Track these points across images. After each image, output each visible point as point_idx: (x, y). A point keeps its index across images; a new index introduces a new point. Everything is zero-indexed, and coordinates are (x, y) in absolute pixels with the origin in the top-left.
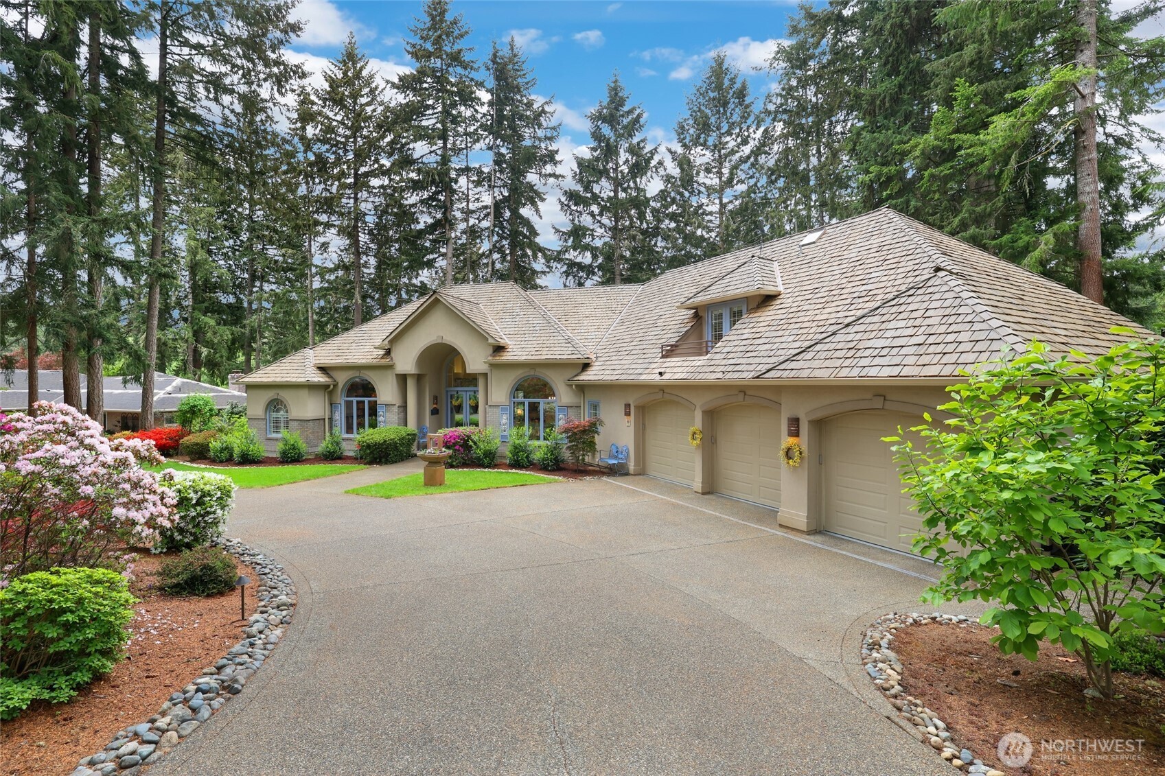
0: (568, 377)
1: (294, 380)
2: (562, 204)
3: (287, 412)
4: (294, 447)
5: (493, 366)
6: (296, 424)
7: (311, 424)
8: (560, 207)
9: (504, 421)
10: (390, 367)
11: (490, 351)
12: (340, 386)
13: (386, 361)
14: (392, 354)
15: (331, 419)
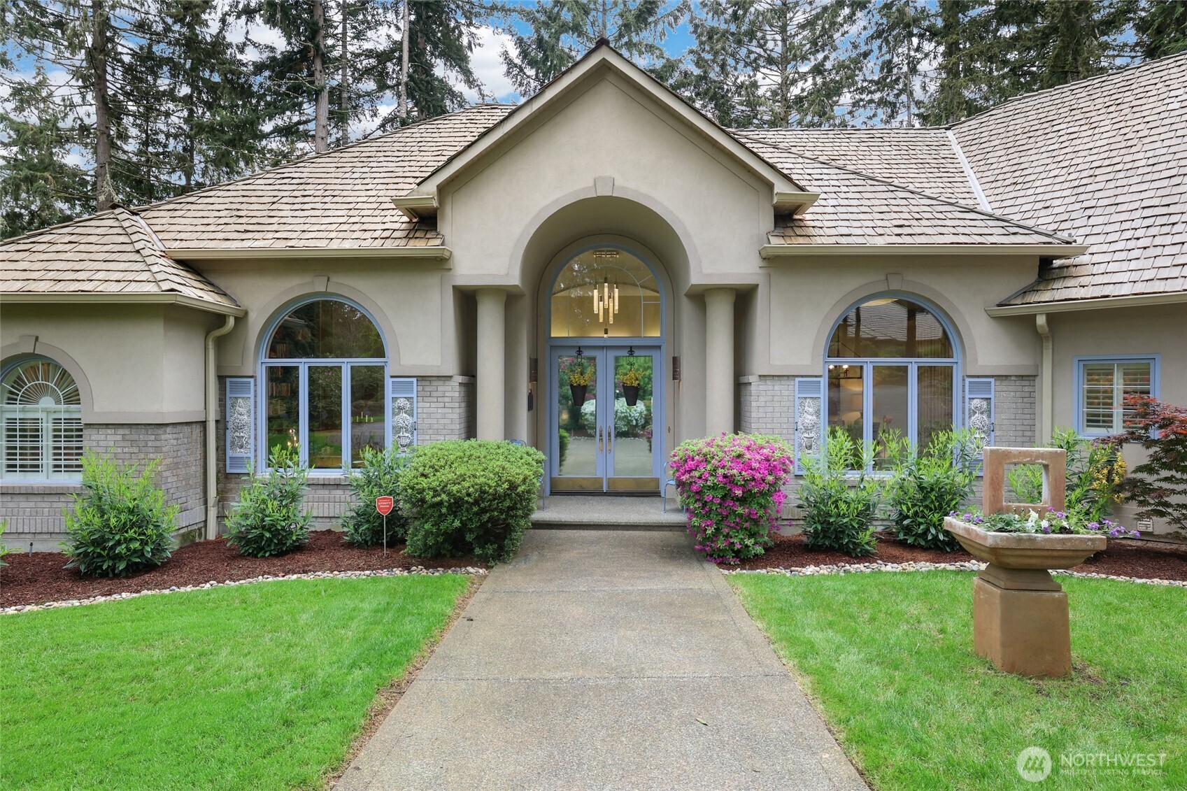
0: (1002, 297)
1: (113, 288)
2: (510, 63)
3: (73, 398)
4: (138, 520)
5: (773, 261)
6: (112, 437)
7: (168, 437)
8: (505, 68)
9: (809, 419)
10: (438, 263)
11: (768, 222)
12: (256, 321)
13: (421, 246)
14: (445, 227)
15: (222, 423)
